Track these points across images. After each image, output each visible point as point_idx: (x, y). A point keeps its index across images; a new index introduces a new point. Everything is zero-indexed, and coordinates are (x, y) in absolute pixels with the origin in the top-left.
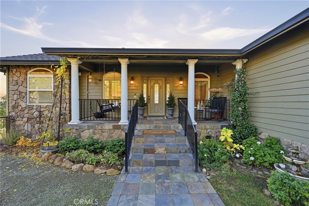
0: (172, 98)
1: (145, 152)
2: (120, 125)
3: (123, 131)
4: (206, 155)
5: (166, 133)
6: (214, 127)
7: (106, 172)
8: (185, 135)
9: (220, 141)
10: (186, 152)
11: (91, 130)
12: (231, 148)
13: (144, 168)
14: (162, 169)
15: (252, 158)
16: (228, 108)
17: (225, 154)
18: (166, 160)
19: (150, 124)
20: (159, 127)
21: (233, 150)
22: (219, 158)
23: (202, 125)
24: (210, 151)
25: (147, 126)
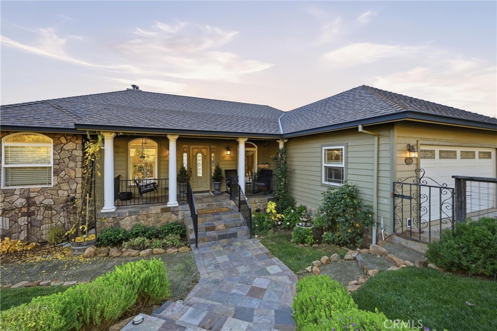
0: (218, 170)
1: (206, 231)
2: (170, 207)
3: (173, 213)
4: (257, 225)
5: (221, 211)
6: (262, 201)
7: (178, 251)
8: (239, 211)
9: (267, 213)
10: (241, 225)
11: (133, 217)
12: (275, 217)
13: (210, 243)
14: (224, 241)
15: (288, 223)
16: (273, 183)
17: (270, 223)
18: (226, 234)
19: (202, 203)
20: (212, 206)
21: (276, 219)
22: (266, 226)
23: (252, 200)
24: (260, 222)
25: (200, 205)
